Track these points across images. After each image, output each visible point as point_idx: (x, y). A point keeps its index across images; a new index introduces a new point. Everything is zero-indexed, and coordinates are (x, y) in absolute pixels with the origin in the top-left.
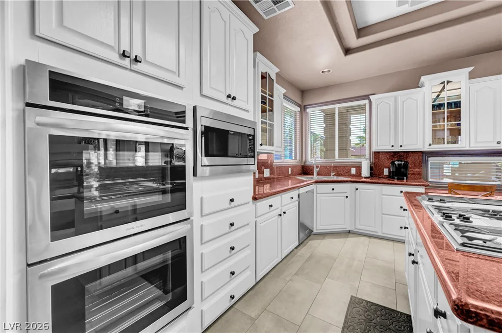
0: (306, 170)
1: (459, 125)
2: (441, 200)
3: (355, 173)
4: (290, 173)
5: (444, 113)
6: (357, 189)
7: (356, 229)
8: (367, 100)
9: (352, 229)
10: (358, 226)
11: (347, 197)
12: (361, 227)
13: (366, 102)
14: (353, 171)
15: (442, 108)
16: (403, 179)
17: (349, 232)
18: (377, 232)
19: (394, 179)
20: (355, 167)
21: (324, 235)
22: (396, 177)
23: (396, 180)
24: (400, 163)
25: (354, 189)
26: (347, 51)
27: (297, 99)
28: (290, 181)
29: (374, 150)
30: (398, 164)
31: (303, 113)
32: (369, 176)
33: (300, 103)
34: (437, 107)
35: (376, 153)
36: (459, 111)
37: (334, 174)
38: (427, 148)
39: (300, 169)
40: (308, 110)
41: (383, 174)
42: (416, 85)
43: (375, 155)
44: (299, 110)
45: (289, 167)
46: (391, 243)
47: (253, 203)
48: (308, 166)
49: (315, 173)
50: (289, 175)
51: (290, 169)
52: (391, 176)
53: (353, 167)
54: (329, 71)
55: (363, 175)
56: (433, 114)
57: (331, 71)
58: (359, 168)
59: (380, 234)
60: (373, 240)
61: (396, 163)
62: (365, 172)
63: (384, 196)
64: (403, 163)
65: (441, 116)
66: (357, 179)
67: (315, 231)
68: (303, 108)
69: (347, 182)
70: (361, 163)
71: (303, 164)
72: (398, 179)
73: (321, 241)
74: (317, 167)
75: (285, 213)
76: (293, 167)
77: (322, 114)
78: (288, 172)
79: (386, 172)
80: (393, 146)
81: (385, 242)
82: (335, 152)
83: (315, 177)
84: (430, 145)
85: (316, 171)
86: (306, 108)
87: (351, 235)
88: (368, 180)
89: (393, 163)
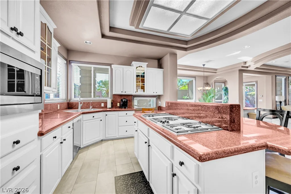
0: (70, 106)
1: (144, 85)
2: (152, 116)
3: (103, 106)
4: (59, 108)
5: (140, 79)
6: (107, 115)
7: (106, 137)
8: (110, 67)
9: (104, 138)
10: (107, 136)
11: (101, 120)
12: (108, 136)
13: (109, 67)
14: (103, 105)
15: (139, 77)
16: (126, 108)
17: (102, 141)
18: (116, 136)
19: (122, 108)
20: (104, 103)
21: (88, 147)
22: (123, 107)
23: (123, 109)
24: (125, 100)
25: (105, 115)
26: (103, 36)
27: (65, 54)
28: (59, 114)
29: (113, 94)
30: (124, 101)
31: (69, 65)
32: (111, 107)
33: (66, 57)
34: (138, 76)
35: (114, 95)
36: (144, 79)
37: (92, 107)
38: (134, 94)
39: (66, 105)
40: (72, 64)
41: (117, 106)
42: (130, 64)
43: (114, 96)
44: (66, 63)
45: (58, 104)
46: (122, 140)
47: (38, 139)
48: (72, 103)
49: (79, 107)
50: (58, 110)
51: (59, 105)
52: (121, 107)
53: (102, 103)
54: (90, 43)
55: (108, 107)
56: (137, 79)
57: (92, 44)
58: (106, 103)
59: (118, 137)
60: (115, 141)
61: (123, 100)
62: (109, 105)
63: (119, 117)
64: (126, 100)
65: (139, 80)
66: (105, 109)
67: (82, 147)
68: (69, 62)
69: (101, 111)
70: (107, 100)
71: (68, 102)
72: (124, 108)
73: (87, 151)
74: (81, 103)
75: (65, 140)
76: (61, 104)
77: (79, 69)
78: (57, 107)
79: (118, 105)
80: (122, 92)
81: (120, 140)
82: (91, 94)
83: (80, 111)
84: (136, 92)
85: (80, 106)
86: (71, 63)
87: (103, 142)
88: (110, 109)
89: (122, 100)
